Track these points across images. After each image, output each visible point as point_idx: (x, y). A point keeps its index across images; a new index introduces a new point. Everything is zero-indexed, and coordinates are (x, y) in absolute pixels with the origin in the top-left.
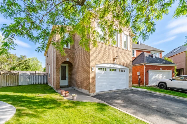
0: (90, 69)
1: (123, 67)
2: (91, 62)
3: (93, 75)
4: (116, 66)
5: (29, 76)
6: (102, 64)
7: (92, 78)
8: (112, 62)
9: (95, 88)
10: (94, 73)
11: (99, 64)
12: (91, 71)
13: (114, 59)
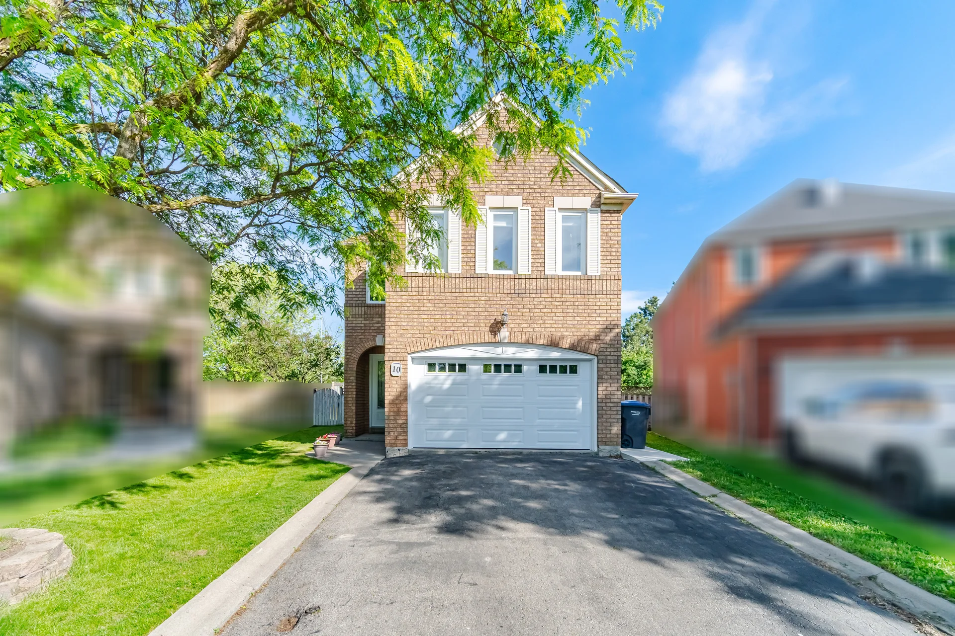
0: (386, 370)
1: (555, 354)
2: (389, 347)
3: (399, 390)
4: (509, 353)
5: (339, 396)
6: (437, 348)
7: (392, 398)
8: (489, 337)
9: (406, 432)
10: (399, 382)
11: (422, 351)
12: (387, 374)
13: (496, 326)
